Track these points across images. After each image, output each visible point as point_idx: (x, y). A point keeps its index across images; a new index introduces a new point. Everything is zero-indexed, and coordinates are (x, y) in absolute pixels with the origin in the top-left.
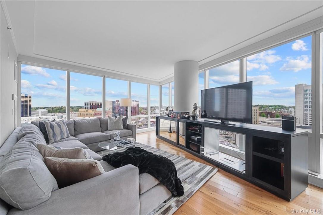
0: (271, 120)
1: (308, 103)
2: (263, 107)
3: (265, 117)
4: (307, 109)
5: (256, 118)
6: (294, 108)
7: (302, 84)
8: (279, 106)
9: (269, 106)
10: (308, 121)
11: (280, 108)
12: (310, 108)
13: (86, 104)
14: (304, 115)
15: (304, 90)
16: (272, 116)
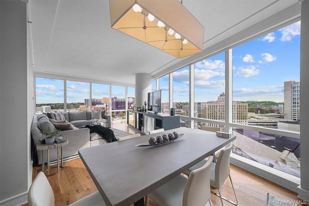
0: (261, 116)
1: (296, 99)
2: (254, 104)
3: (255, 113)
4: (295, 105)
5: (245, 114)
6: (283, 104)
7: (291, 82)
8: (269, 102)
9: (259, 102)
10: (297, 117)
11: (270, 104)
12: (298, 104)
13: (86, 101)
14: (292, 111)
15: (292, 87)
16: (262, 112)
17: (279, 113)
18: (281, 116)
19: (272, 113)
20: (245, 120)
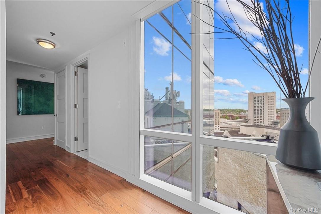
0: (231, 121)
1: (256, 107)
2: (228, 111)
3: (226, 119)
4: (256, 112)
5: (218, 120)
6: (248, 111)
7: (253, 93)
8: (240, 110)
9: (232, 109)
14: (254, 117)
15: (254, 97)
16: (233, 118)
17: (245, 119)
18: (246, 121)
19: (240, 119)
20: (218, 125)
